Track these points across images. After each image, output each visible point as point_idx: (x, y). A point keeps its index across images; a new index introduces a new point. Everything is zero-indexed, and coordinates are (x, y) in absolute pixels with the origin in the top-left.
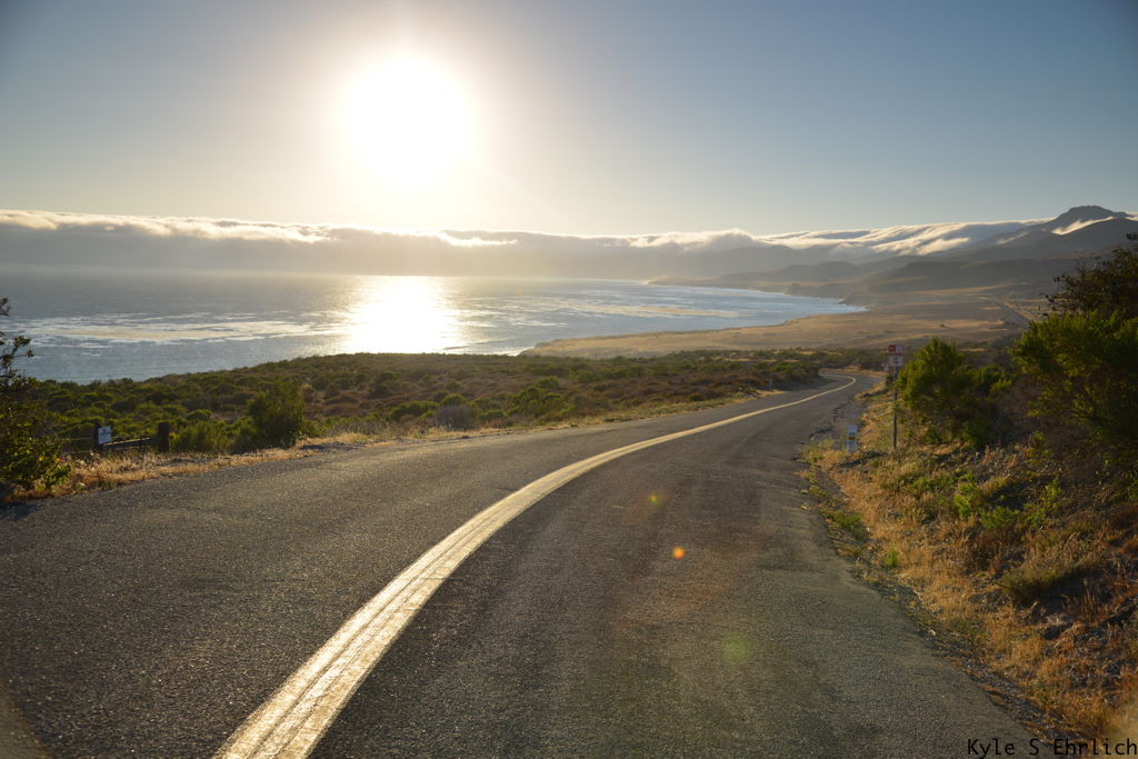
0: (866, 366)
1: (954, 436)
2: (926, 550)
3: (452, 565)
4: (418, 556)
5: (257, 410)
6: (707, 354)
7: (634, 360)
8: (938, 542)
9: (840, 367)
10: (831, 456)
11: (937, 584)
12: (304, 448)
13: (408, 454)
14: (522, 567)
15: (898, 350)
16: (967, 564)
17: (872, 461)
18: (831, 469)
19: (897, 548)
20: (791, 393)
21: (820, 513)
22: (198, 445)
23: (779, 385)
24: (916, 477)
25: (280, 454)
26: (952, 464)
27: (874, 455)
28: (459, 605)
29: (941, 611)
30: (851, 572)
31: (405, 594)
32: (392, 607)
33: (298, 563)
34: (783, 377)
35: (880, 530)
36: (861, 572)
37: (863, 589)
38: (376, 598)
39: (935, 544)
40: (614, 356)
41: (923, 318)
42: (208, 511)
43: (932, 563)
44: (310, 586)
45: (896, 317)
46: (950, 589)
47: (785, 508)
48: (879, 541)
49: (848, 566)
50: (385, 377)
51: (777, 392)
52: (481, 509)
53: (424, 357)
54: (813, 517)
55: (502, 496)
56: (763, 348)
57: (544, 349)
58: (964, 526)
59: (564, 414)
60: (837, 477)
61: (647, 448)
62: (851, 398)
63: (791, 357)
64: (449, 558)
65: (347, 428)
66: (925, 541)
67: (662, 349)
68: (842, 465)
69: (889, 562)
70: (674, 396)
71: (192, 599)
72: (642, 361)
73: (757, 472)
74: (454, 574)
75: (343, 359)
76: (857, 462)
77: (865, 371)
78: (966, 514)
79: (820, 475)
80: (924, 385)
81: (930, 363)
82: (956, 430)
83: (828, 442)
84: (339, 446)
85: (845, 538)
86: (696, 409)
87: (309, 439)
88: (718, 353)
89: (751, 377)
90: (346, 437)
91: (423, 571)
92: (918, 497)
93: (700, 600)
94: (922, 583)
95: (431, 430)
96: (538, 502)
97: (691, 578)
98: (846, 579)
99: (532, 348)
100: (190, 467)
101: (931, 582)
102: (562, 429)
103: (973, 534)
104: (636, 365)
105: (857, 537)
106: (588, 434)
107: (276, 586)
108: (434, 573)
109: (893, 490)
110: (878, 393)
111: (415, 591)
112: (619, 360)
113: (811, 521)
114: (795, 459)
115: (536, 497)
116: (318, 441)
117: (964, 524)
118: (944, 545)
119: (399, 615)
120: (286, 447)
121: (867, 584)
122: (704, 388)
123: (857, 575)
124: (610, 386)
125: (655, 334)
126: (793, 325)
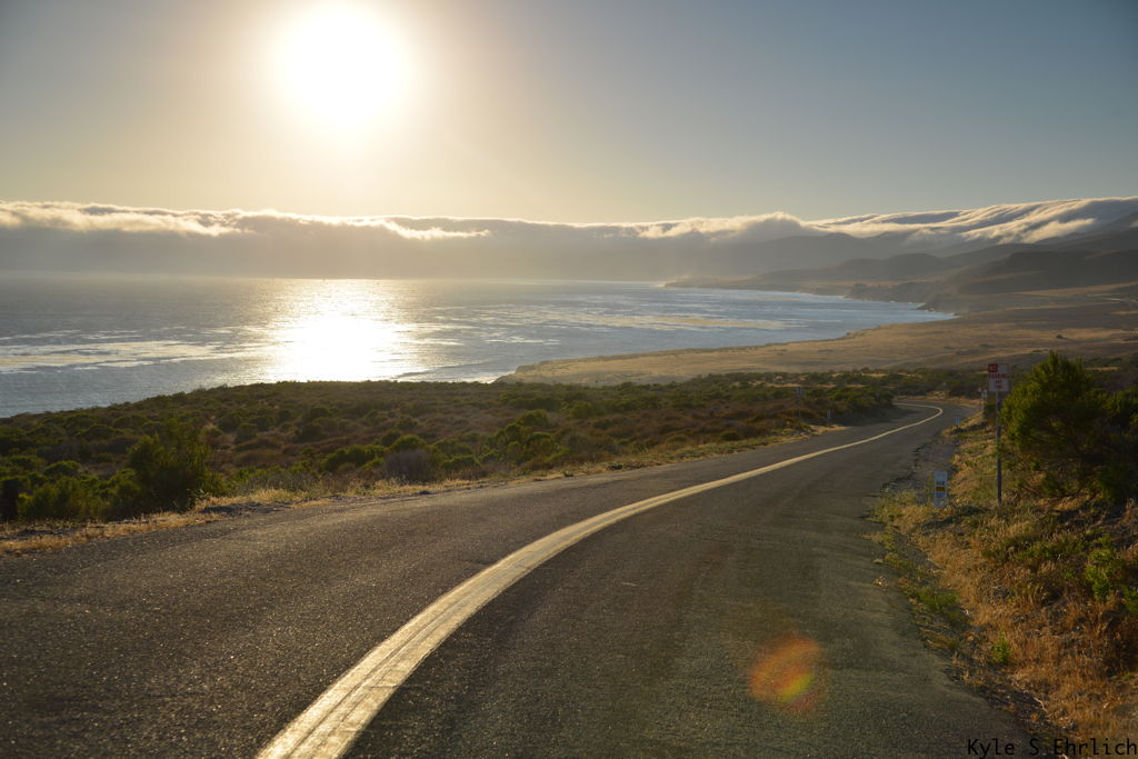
0: (956, 391)
1: (1082, 486)
2: (1048, 641)
3: (407, 667)
4: (360, 655)
5: (141, 460)
6: (744, 378)
7: (647, 387)
8: (1065, 630)
9: (922, 393)
10: (913, 513)
11: (1067, 688)
12: (207, 510)
13: (348, 517)
14: (501, 668)
15: (1001, 370)
16: (1107, 662)
17: (968, 520)
18: (913, 530)
19: (1009, 638)
20: (856, 429)
21: (902, 591)
22: (61, 510)
23: (839, 418)
24: (1032, 540)
25: (173, 520)
26: (1080, 524)
27: (970, 511)
28: (417, 724)
29: (1075, 728)
30: (947, 671)
31: (342, 709)
32: (325, 728)
33: (194, 673)
34: (845, 408)
35: (984, 615)
36: (960, 671)
37: (964, 695)
38: (302, 717)
39: (1061, 634)
40: (620, 382)
41: (1030, 327)
42: (71, 601)
43: (1058, 660)
44: (211, 702)
45: (996, 325)
46: (1085, 696)
47: (852, 583)
48: (982, 629)
49: (942, 663)
50: (316, 413)
51: (837, 428)
52: (445, 590)
53: (368, 387)
54: (891, 596)
55: (474, 572)
56: (818, 369)
57: (528, 373)
58: (1101, 609)
59: (556, 459)
60: (921, 541)
61: (667, 504)
62: (937, 435)
63: (856, 380)
64: (403, 658)
65: (264, 483)
66: (1047, 630)
67: (683, 372)
68: (930, 525)
69: (998, 658)
70: (701, 433)
71: (43, 726)
72: (658, 388)
73: (813, 535)
74: (410, 680)
75: (261, 390)
76: (949, 521)
77: (956, 398)
78: (1104, 591)
79: (899, 538)
80: (1037, 416)
81: (1045, 388)
82: (1084, 478)
83: (908, 494)
84: (254, 507)
85: (936, 625)
86: (730, 452)
87: (213, 499)
88: (759, 377)
89: (803, 409)
90: (263, 496)
91: (368, 677)
92: (1034, 569)
93: (742, 710)
94: (1046, 687)
95: (379, 483)
96: (522, 580)
97: (730, 681)
98: (941, 683)
99: (513, 372)
100: (47, 540)
101: (1058, 686)
102: (554, 480)
103: (1114, 619)
104: (651, 394)
105: (953, 624)
106: (588, 487)
107: (164, 704)
108: (383, 679)
109: (1000, 558)
110: (974, 428)
111: (356, 704)
112: (627, 387)
113: (889, 601)
114: (863, 517)
115: (519, 572)
116: (225, 501)
117: (1101, 606)
118: (1074, 635)
119: (333, 739)
120: (182, 510)
121: (969, 688)
122: (740, 423)
123: (955, 675)
124: (615, 422)
125: (674, 353)
126: (857, 339)
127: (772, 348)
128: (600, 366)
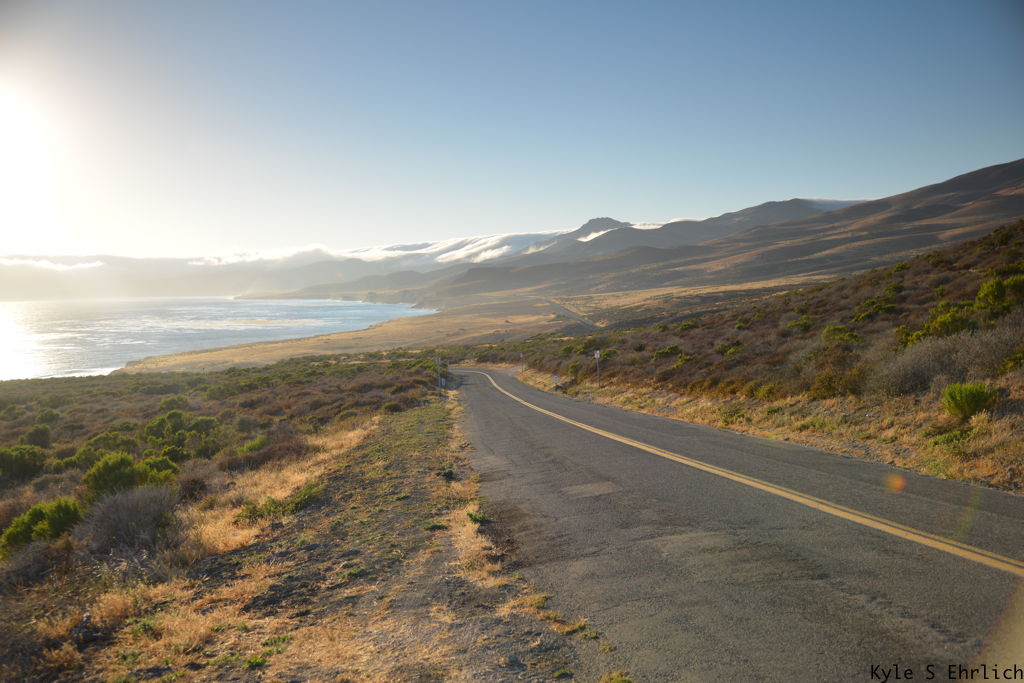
41: (487, 316)
45: (465, 316)
57: (136, 367)
126: (378, 329)
127: (320, 338)
128: (194, 358)
